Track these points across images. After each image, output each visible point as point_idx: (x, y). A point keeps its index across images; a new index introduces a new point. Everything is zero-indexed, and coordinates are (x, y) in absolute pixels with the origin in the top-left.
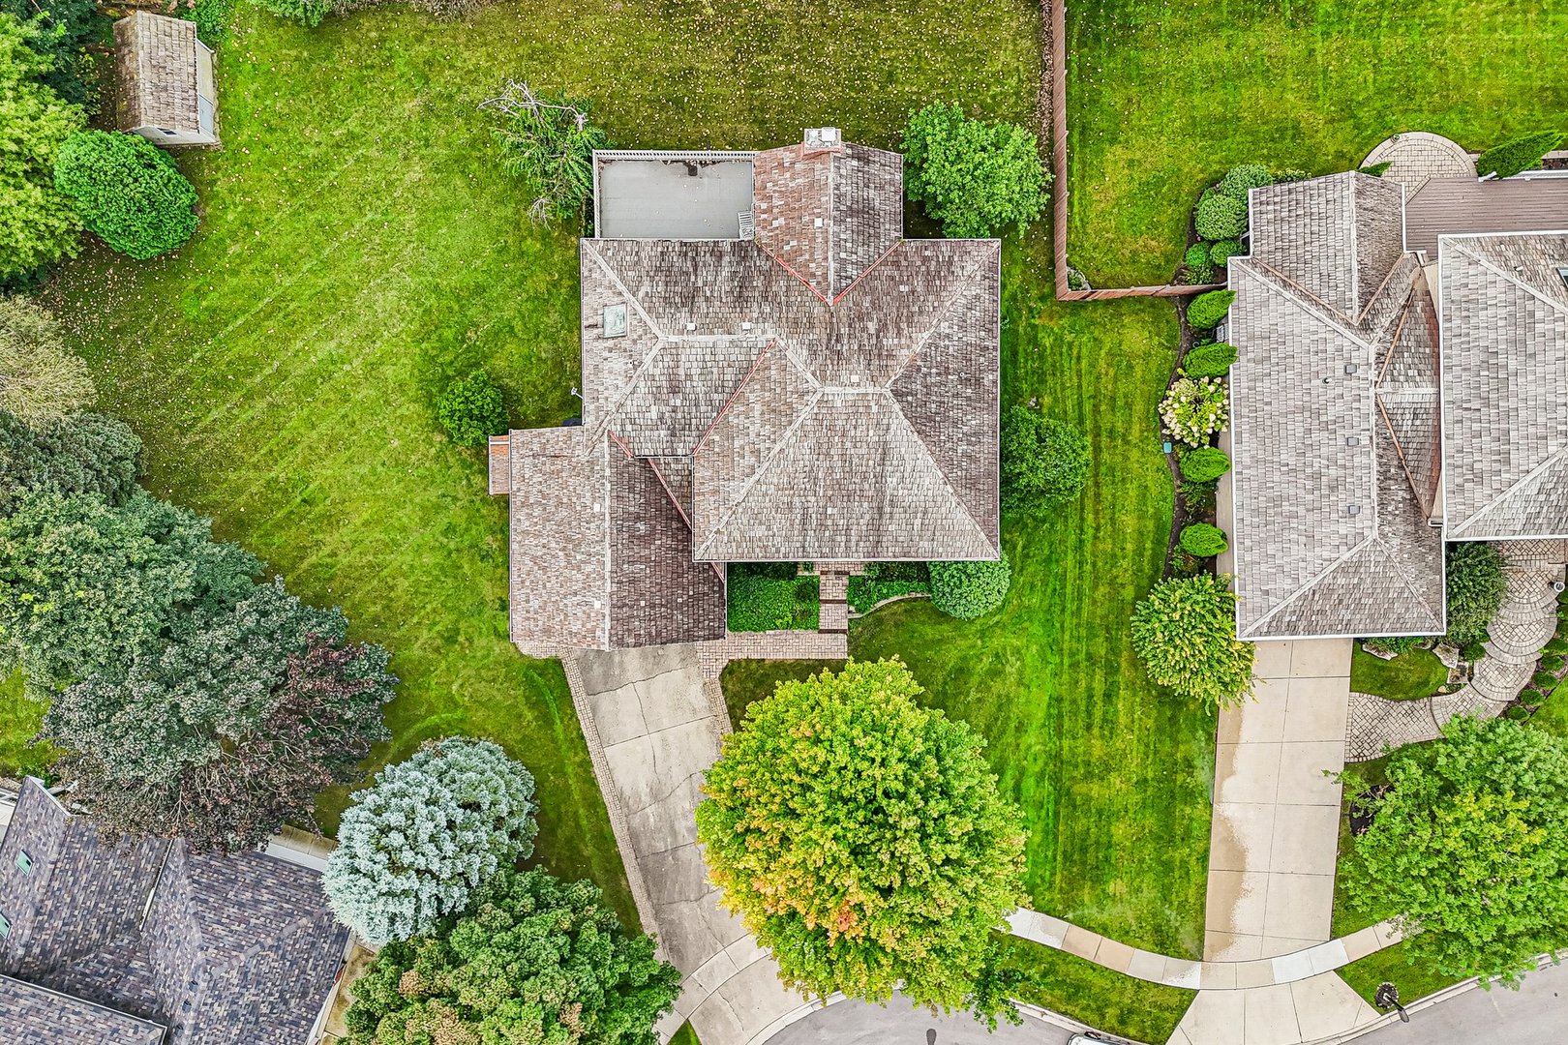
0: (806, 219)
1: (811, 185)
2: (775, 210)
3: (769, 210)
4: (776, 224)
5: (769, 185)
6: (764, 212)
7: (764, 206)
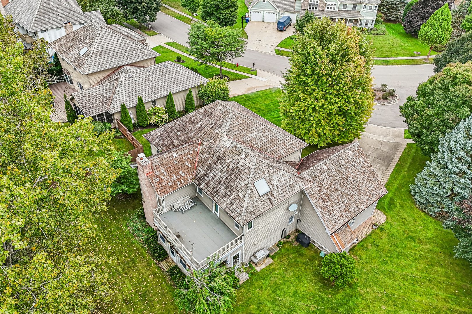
0: (176, 162)
1: (162, 164)
2: (178, 177)
3: (179, 180)
4: (183, 175)
5: (170, 184)
6: (181, 182)
7: (179, 183)
